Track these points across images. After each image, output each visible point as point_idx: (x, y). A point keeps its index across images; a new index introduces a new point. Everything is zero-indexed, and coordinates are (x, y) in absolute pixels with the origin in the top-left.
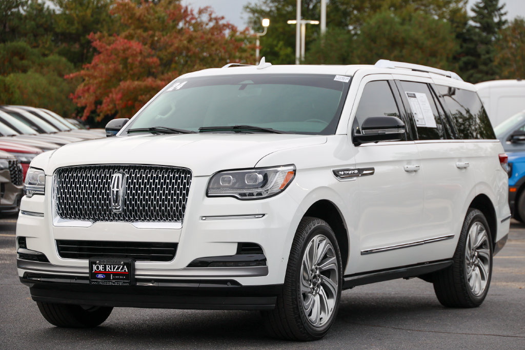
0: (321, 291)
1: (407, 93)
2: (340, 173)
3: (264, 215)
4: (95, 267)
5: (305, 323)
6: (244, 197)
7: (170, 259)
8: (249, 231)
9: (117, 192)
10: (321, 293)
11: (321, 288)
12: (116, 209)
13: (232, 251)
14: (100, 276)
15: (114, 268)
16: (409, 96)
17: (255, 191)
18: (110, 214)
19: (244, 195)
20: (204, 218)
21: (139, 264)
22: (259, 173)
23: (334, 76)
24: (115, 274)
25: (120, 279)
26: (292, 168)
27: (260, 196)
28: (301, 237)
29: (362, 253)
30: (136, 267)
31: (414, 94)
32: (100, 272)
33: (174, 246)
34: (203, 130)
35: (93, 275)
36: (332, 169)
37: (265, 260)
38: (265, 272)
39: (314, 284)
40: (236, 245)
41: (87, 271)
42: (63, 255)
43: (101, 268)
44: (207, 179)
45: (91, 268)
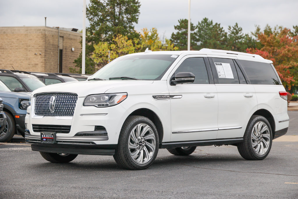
0: (145, 148)
1: (216, 63)
2: (157, 97)
3: (107, 114)
4: (43, 136)
5: (131, 162)
6: (100, 106)
7: (68, 132)
8: (100, 121)
9: (52, 104)
10: (144, 149)
11: (145, 147)
12: (51, 111)
13: (92, 129)
14: (44, 139)
15: (49, 136)
16: (216, 64)
17: (105, 104)
18: (50, 113)
19: (100, 105)
20: (82, 115)
21: (58, 135)
22: (106, 96)
23: (172, 55)
24: (49, 139)
25: (51, 141)
26: (126, 94)
27: (107, 106)
28: (129, 124)
29: (173, 133)
30: (57, 136)
31: (221, 64)
32: (44, 138)
33: (70, 127)
34: (110, 79)
35: (42, 139)
36: (152, 95)
37: (107, 133)
38: (107, 139)
39: (140, 145)
40: (94, 127)
41: (40, 137)
42: (34, 131)
43: (45, 136)
44: (84, 98)
45: (41, 136)
